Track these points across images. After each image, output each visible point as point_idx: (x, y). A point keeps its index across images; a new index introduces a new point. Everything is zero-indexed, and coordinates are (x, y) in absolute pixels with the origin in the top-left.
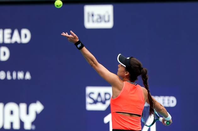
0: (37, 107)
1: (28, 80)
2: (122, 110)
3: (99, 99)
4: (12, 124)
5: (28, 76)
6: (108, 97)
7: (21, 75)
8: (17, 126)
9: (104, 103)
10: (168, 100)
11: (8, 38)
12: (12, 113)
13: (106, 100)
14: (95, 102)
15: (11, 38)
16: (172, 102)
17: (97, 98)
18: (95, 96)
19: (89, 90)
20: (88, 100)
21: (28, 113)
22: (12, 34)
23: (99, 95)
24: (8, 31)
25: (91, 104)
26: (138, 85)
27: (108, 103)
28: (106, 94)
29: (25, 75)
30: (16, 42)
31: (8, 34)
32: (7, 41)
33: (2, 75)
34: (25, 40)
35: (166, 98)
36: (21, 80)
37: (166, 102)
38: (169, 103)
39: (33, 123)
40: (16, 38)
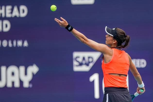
0: (34, 69)
1: (26, 47)
2: (114, 72)
3: (84, 62)
4: (13, 83)
5: (26, 44)
6: (91, 60)
7: (20, 43)
8: (17, 85)
9: (87, 65)
10: (140, 62)
11: (9, 13)
12: (13, 74)
13: (89, 62)
14: (81, 64)
15: (12, 13)
16: (142, 63)
17: (82, 61)
18: (80, 60)
19: (75, 54)
20: (75, 63)
21: (26, 74)
22: (12, 10)
23: (84, 59)
24: (9, 8)
25: (77, 66)
26: (123, 51)
27: (91, 65)
28: (89, 58)
29: (23, 43)
30: (16, 16)
31: (9, 9)
32: (8, 15)
33: (5, 43)
34: (23, 15)
35: (138, 61)
36: (20, 47)
37: (138, 64)
38: (140, 65)
39: (30, 82)
40: (16, 13)
